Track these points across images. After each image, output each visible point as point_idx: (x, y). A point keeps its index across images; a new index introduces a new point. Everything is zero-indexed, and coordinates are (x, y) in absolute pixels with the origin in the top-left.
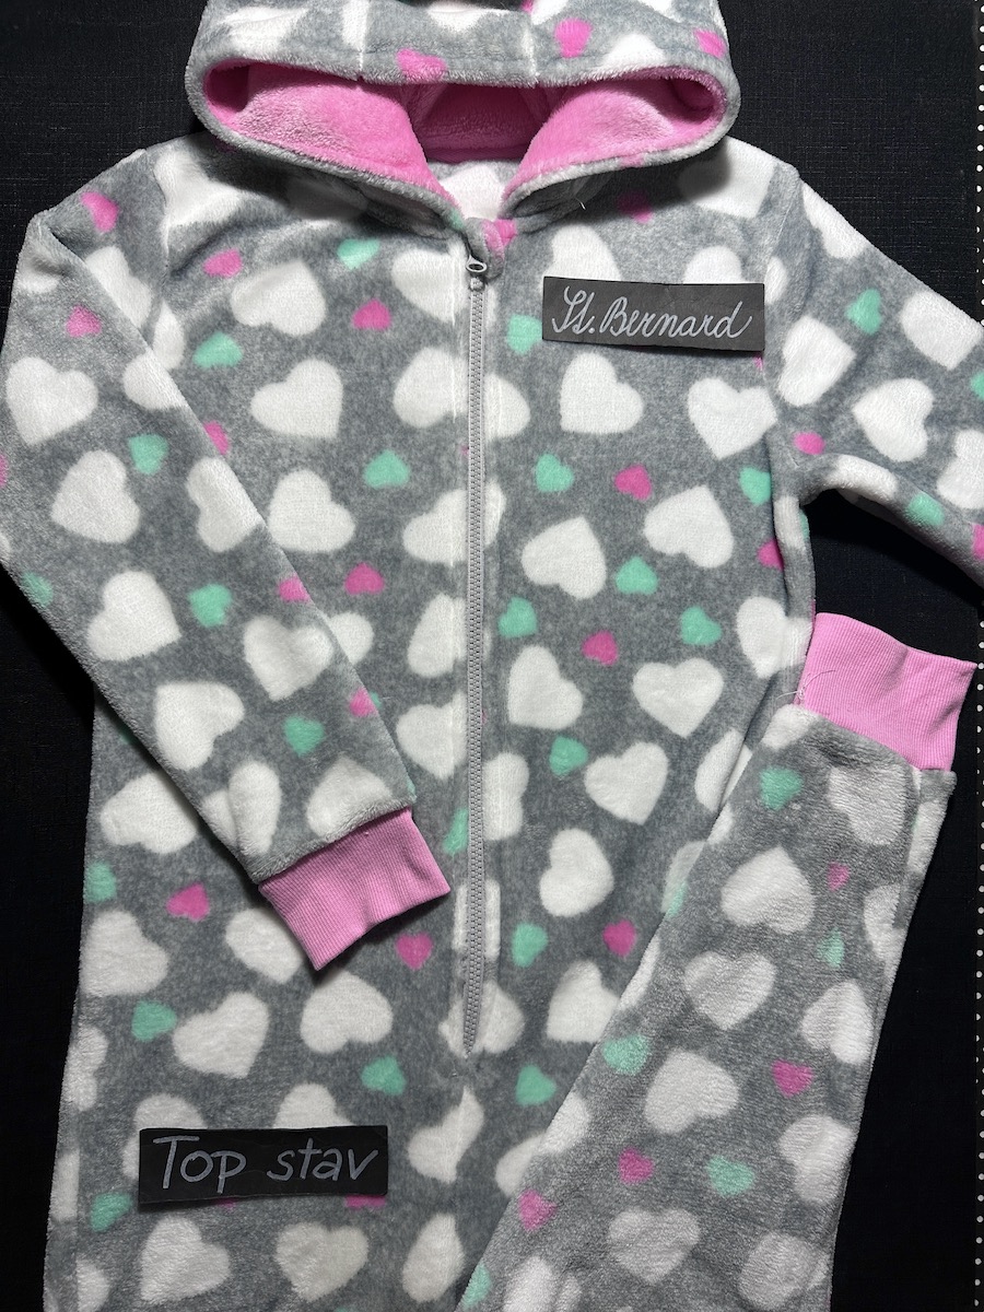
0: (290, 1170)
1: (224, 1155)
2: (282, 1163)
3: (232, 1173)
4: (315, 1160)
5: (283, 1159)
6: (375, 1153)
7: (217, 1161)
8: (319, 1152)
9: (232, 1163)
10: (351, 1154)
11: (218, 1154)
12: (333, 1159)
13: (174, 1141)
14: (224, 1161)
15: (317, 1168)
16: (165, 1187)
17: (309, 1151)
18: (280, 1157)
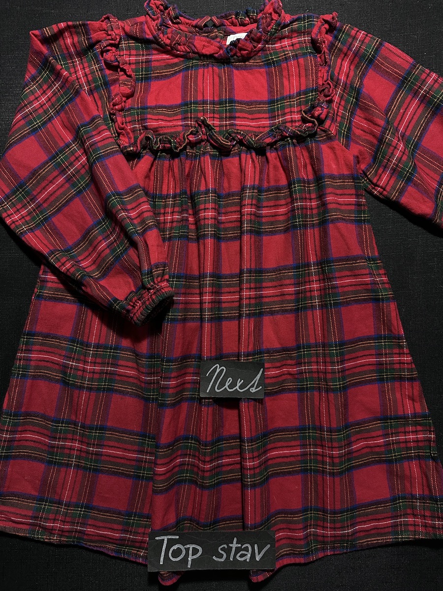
0: (225, 555)
1: (191, 546)
2: (221, 552)
3: (195, 557)
4: (238, 550)
5: (221, 549)
6: (269, 546)
7: (187, 550)
8: (239, 545)
9: (195, 551)
10: (256, 546)
11: (188, 546)
12: (246, 549)
13: (166, 538)
14: (191, 549)
15: (239, 555)
16: (161, 563)
17: (234, 545)
18: (219, 548)
